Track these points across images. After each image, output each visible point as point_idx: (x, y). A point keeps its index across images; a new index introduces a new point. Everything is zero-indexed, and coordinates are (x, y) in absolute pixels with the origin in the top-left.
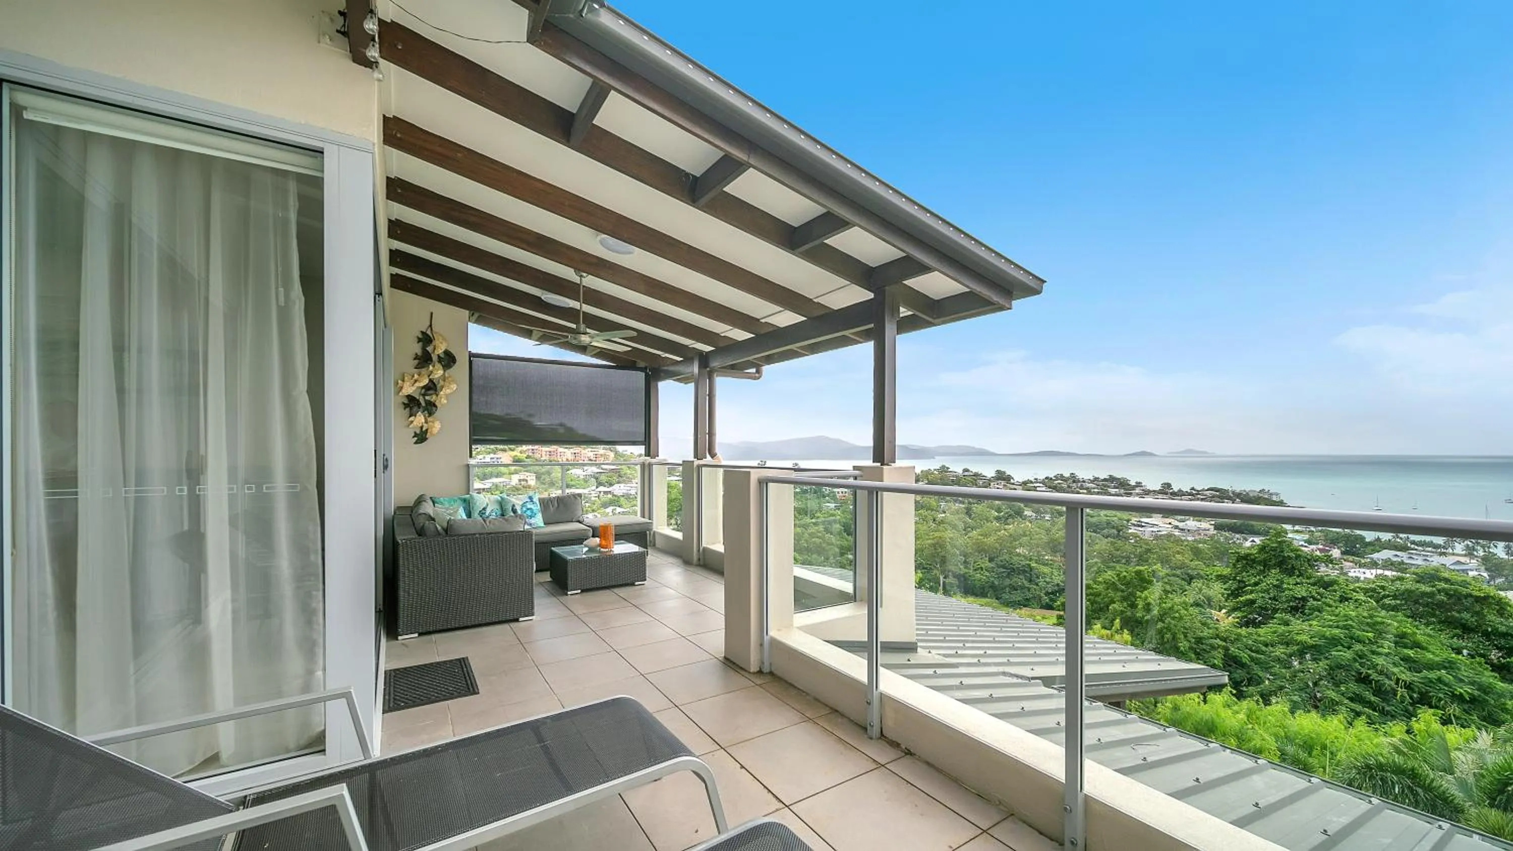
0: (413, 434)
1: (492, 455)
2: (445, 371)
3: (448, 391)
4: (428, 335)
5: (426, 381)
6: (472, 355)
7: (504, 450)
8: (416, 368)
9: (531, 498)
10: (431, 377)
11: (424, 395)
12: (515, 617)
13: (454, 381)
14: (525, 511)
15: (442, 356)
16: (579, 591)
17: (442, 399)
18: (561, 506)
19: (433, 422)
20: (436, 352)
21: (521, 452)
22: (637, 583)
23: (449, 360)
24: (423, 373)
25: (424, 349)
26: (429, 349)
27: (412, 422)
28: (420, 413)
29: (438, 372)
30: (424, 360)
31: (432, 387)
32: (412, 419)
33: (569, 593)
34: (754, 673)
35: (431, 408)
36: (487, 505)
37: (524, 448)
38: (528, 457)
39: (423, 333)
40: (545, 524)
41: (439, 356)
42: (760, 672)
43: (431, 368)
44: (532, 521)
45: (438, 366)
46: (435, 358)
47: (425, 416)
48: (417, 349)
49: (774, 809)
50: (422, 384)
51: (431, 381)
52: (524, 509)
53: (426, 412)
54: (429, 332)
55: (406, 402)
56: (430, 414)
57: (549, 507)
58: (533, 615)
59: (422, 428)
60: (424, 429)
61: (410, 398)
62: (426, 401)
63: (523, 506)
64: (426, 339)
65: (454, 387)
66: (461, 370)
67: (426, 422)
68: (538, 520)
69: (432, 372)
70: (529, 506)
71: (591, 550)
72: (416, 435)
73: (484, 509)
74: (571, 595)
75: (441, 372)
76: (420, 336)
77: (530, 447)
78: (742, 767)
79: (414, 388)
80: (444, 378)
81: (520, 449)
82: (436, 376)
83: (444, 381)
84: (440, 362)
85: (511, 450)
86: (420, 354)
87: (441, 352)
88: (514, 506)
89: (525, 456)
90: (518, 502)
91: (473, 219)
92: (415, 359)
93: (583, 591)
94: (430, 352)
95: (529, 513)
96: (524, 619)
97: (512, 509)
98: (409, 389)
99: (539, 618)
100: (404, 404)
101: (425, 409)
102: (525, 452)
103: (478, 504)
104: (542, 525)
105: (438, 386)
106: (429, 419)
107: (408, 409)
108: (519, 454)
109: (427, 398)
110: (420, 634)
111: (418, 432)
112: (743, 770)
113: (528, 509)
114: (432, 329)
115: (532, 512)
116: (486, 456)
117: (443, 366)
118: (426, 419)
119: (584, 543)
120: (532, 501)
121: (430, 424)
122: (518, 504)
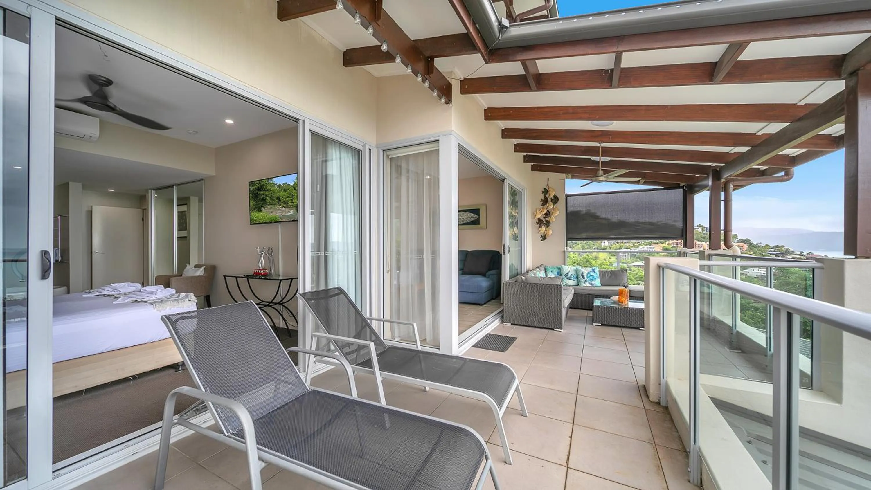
0: (541, 236)
1: (648, 246)
2: (554, 205)
3: (555, 215)
4: (546, 190)
5: (545, 211)
6: (567, 196)
7: (657, 243)
8: (541, 206)
9: (593, 270)
10: (548, 209)
11: (545, 218)
12: (552, 328)
13: (558, 210)
14: (589, 277)
15: (553, 198)
16: (600, 325)
17: (552, 219)
18: (613, 277)
19: (549, 230)
20: (550, 197)
21: (668, 244)
22: (641, 329)
23: (556, 200)
24: (544, 208)
25: (545, 196)
26: (547, 196)
27: (540, 230)
28: (543, 226)
29: (551, 206)
30: (545, 201)
31: (548, 214)
32: (540, 229)
33: (594, 324)
34: (652, 402)
35: (548, 224)
36: (569, 272)
37: (671, 242)
38: (673, 247)
39: (545, 189)
40: (602, 285)
41: (551, 198)
42: (658, 403)
43: (548, 205)
44: (593, 282)
45: (551, 203)
46: (549, 200)
47: (545, 228)
48: (542, 197)
49: (559, 463)
50: (544, 213)
51: (548, 211)
52: (589, 275)
53: (546, 226)
54: (547, 188)
55: (538, 222)
56: (548, 226)
57: (605, 275)
58: (561, 329)
59: (544, 233)
60: (545, 234)
61: (539, 220)
62: (546, 220)
63: (588, 273)
64: (546, 191)
65: (558, 212)
66: (561, 203)
67: (546, 231)
68: (597, 282)
69: (548, 207)
70: (592, 274)
71: (614, 303)
72: (542, 237)
73: (568, 273)
74: (595, 325)
75: (552, 206)
76: (543, 190)
77: (675, 241)
78: (571, 437)
79: (540, 215)
80: (553, 209)
81: (667, 242)
82: (550, 208)
83: (553, 210)
84: (551, 201)
85: (661, 243)
86: (543, 199)
87: (552, 196)
88: (583, 273)
89: (671, 247)
90: (585, 271)
91: (534, 135)
92: (541, 202)
93: (602, 325)
94: (548, 197)
95: (591, 278)
96: (557, 330)
97: (582, 275)
98: (539, 216)
99: (565, 331)
100: (537, 222)
101: (546, 224)
102: (670, 244)
103: (564, 270)
104: (600, 285)
105: (551, 213)
106: (547, 229)
107: (538, 225)
108: (666, 246)
109: (546, 219)
110: (512, 324)
111: (543, 235)
112: (570, 439)
113: (591, 276)
114: (548, 186)
115: (593, 277)
116: (645, 247)
117: (553, 203)
118: (546, 229)
119: (611, 298)
120: (594, 272)
121: (548, 231)
122: (585, 273)
